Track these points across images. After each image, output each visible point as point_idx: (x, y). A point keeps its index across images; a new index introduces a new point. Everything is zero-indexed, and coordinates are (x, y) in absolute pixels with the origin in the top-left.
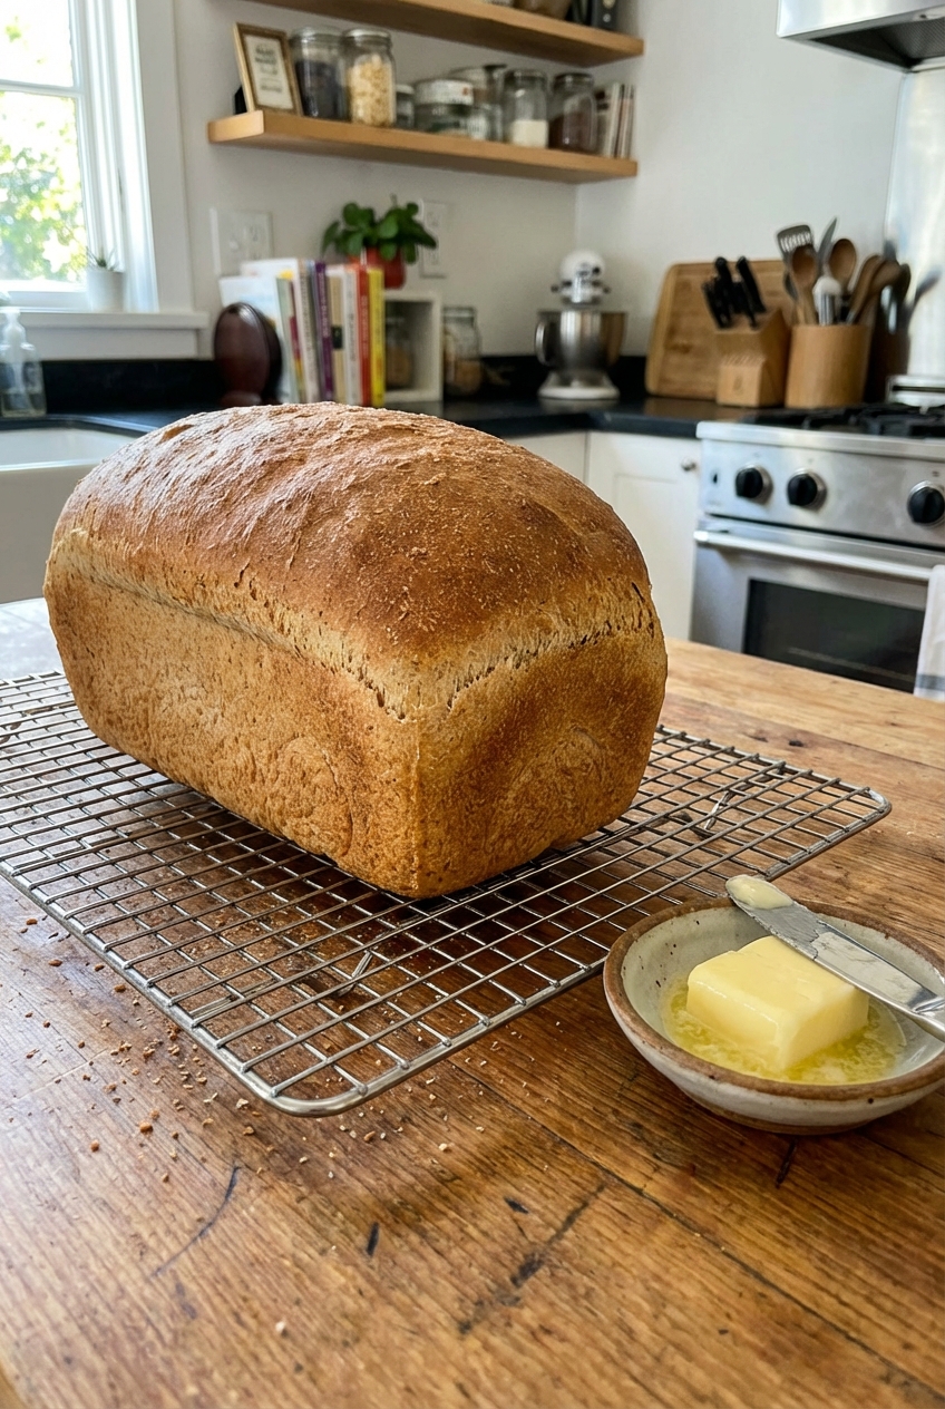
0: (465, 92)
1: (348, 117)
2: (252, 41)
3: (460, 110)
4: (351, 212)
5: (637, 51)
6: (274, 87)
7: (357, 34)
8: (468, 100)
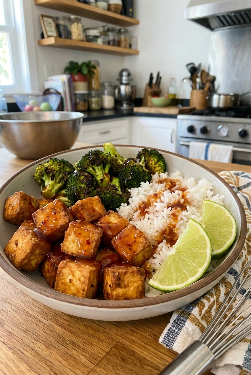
0: (98, 32)
1: (71, 39)
2: (45, 19)
3: (96, 37)
4: (71, 63)
5: (138, 23)
6: (51, 31)
7: (72, 17)
8: (98, 34)
